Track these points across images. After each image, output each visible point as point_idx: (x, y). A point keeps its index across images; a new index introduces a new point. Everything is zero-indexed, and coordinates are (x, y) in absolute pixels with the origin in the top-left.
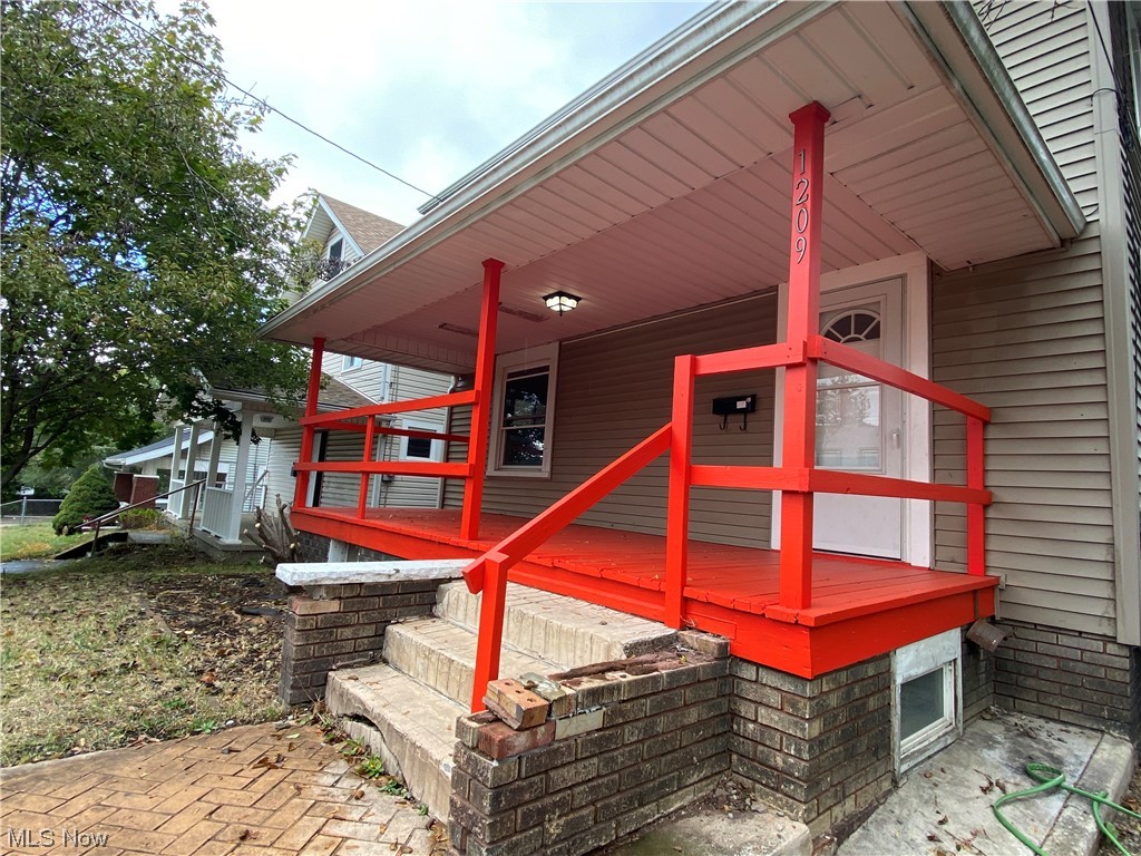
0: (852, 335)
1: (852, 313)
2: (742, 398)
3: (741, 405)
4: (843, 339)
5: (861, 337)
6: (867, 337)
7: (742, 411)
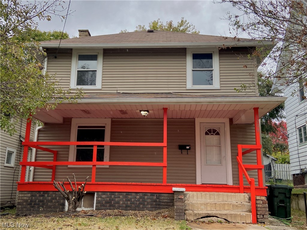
0: (212, 133)
1: (212, 128)
2: (188, 146)
3: (188, 147)
4: (210, 134)
5: (214, 134)
6: (216, 134)
7: (188, 149)
